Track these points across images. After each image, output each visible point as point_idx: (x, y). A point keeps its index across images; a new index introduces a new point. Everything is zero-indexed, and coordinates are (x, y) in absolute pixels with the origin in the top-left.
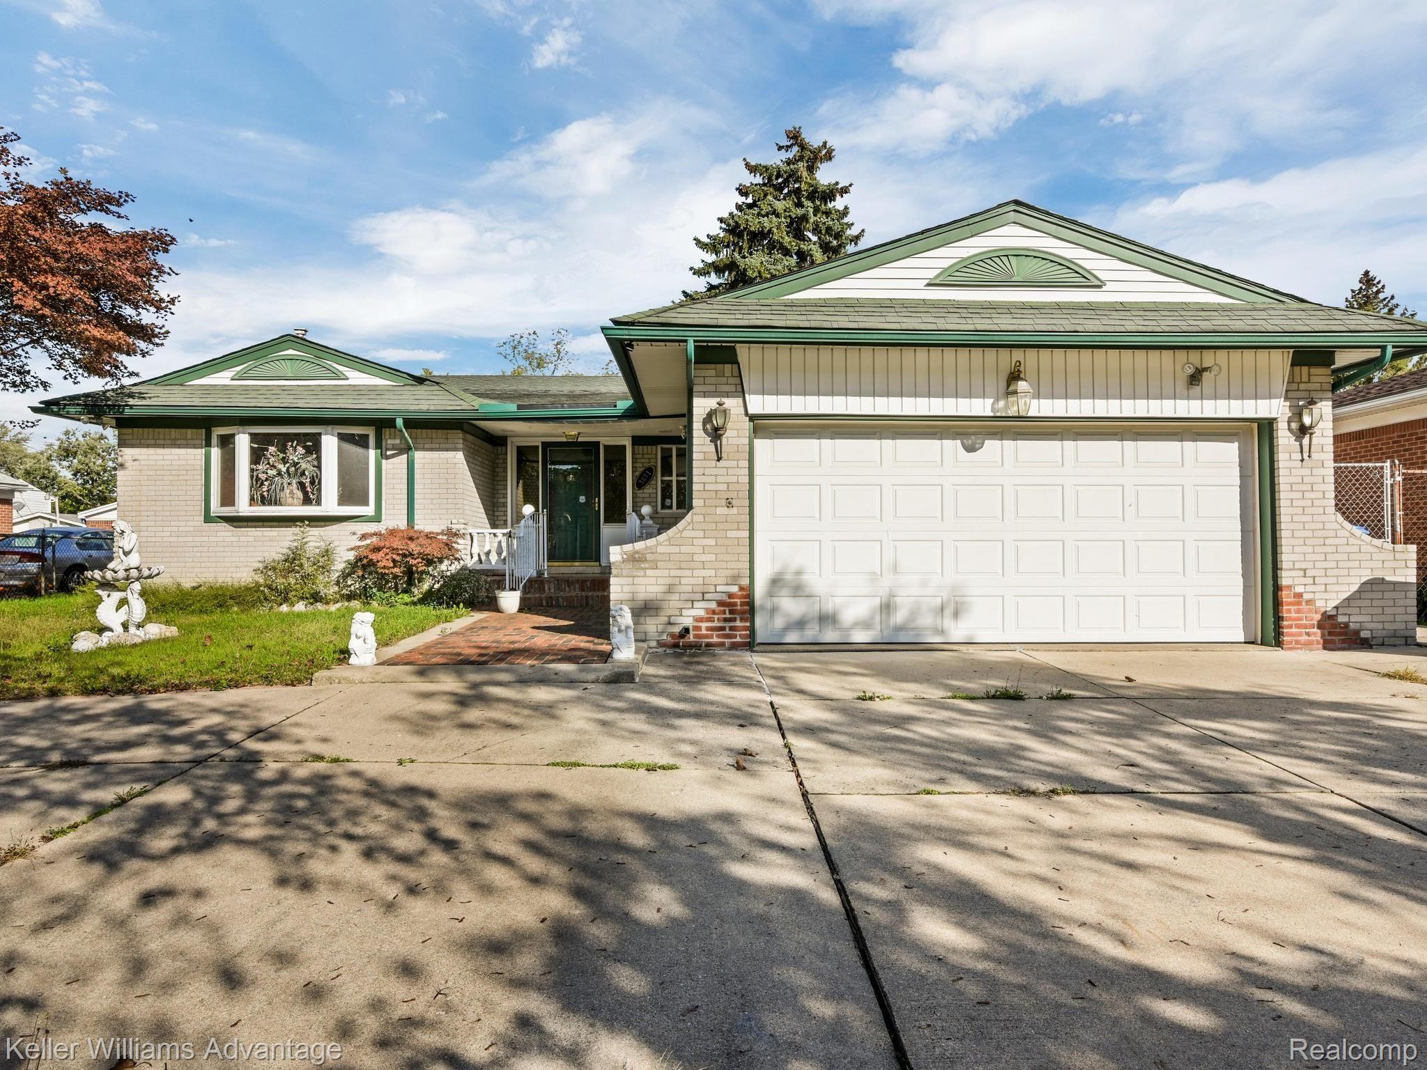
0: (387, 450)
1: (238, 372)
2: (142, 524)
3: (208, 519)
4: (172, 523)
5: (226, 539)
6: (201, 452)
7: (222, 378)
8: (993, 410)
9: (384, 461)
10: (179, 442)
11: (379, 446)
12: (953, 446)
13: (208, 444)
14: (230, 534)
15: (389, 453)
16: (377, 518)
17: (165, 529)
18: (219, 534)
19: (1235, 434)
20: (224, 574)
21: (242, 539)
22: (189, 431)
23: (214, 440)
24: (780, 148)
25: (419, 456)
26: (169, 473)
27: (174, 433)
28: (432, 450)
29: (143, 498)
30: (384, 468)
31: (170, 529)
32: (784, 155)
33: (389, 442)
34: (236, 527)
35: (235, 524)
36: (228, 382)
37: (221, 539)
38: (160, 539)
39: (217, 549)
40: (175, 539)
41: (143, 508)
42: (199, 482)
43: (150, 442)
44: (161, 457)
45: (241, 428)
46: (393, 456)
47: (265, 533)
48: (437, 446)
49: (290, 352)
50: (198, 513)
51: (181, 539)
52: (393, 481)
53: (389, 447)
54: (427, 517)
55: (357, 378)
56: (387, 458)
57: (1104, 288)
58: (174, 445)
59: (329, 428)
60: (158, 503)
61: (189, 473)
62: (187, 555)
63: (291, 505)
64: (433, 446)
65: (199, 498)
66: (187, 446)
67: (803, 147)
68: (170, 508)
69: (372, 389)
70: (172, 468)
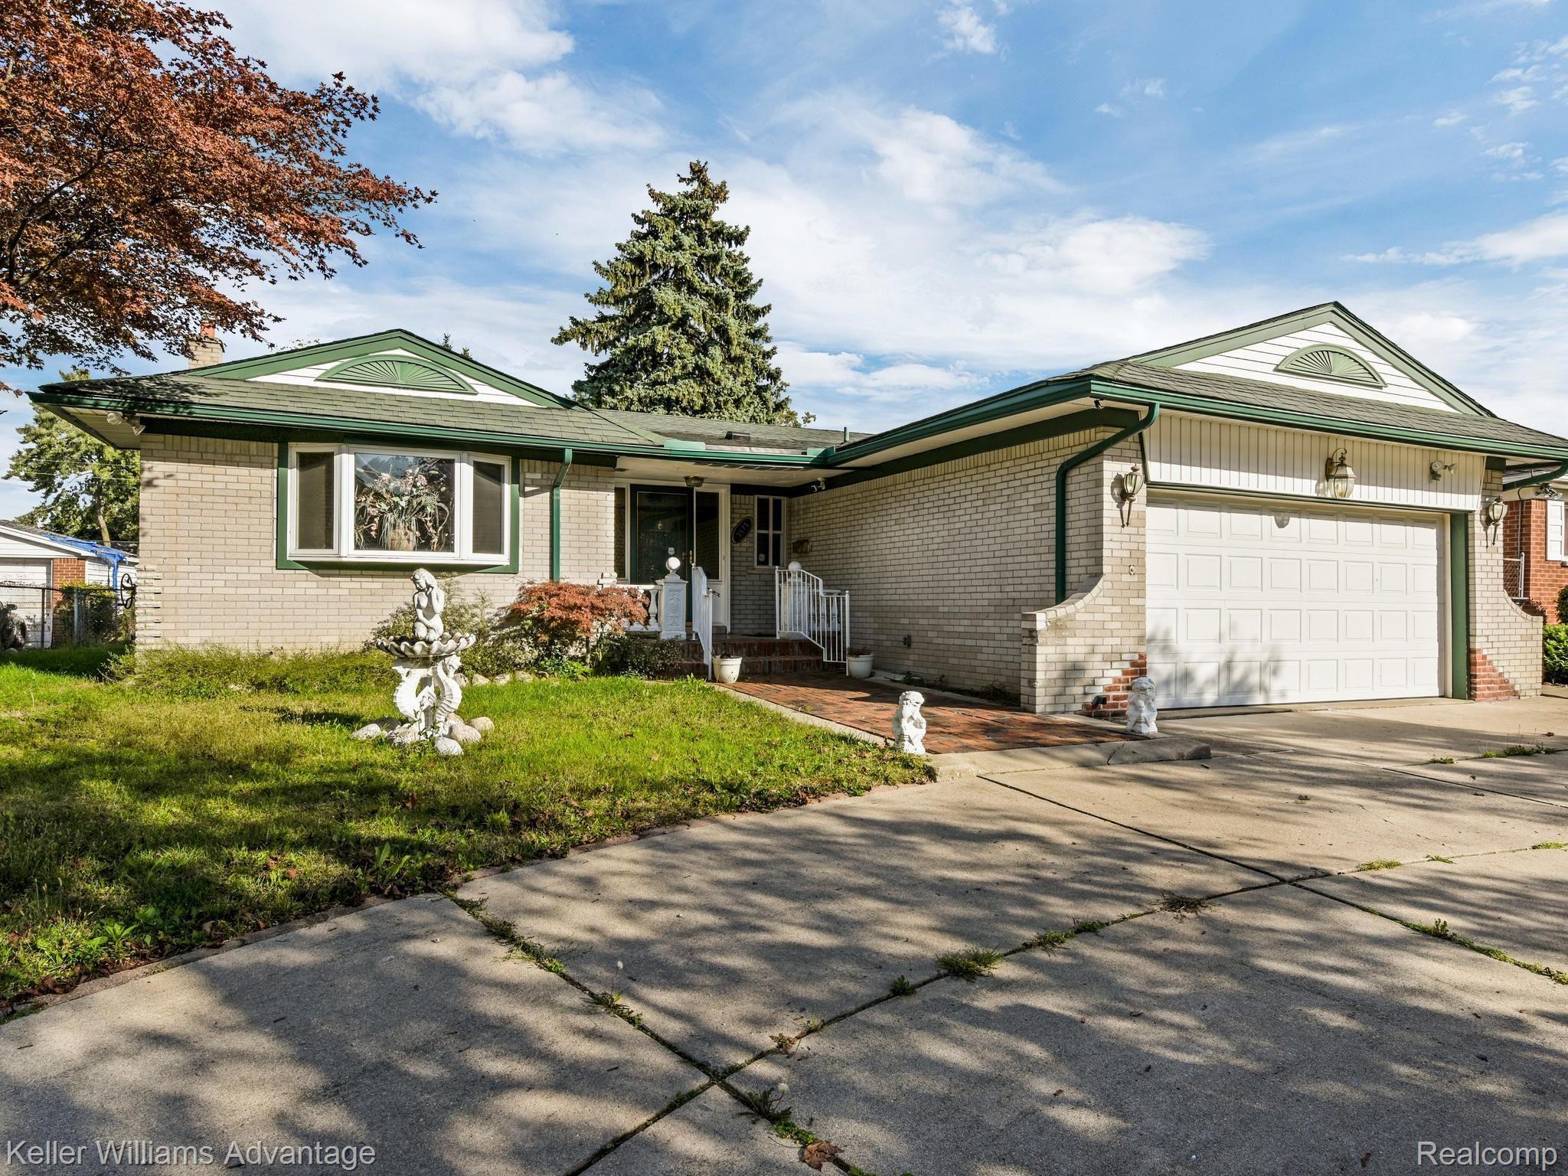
0: (525, 485)
1: (328, 371)
2: (180, 568)
3: (282, 563)
4: (228, 569)
5: (309, 592)
6: (270, 474)
7: (305, 377)
8: (1317, 491)
9: (521, 499)
10: (237, 458)
11: (515, 479)
12: (1269, 520)
13: (283, 462)
14: (314, 585)
15: (527, 489)
16: (513, 569)
17: (217, 576)
18: (298, 584)
19: (1434, 522)
20: (306, 639)
21: (332, 592)
22: (253, 445)
23: (293, 458)
24: (682, 180)
25: (564, 494)
26: (222, 499)
27: (230, 445)
28: (579, 488)
29: (180, 533)
30: (521, 507)
31: (224, 577)
32: (684, 188)
33: (528, 476)
34: (322, 576)
35: (320, 572)
36: (311, 383)
37: (302, 592)
38: (209, 590)
39: (296, 605)
40: (232, 591)
41: (181, 547)
42: (269, 515)
43: (192, 455)
44: (210, 478)
45: (344, 446)
46: (532, 493)
47: (365, 585)
48: (586, 485)
49: (399, 352)
50: (267, 556)
51: (241, 591)
52: (531, 524)
53: (527, 482)
54: (572, 569)
55: (487, 394)
56: (525, 495)
57: (1384, 389)
58: (230, 460)
59: (465, 454)
60: (205, 541)
61: (253, 501)
62: (250, 612)
63: (406, 549)
64: (581, 484)
65: (269, 536)
66: (251, 464)
67: (704, 183)
68: (223, 548)
69: (515, 410)
70: (227, 492)
